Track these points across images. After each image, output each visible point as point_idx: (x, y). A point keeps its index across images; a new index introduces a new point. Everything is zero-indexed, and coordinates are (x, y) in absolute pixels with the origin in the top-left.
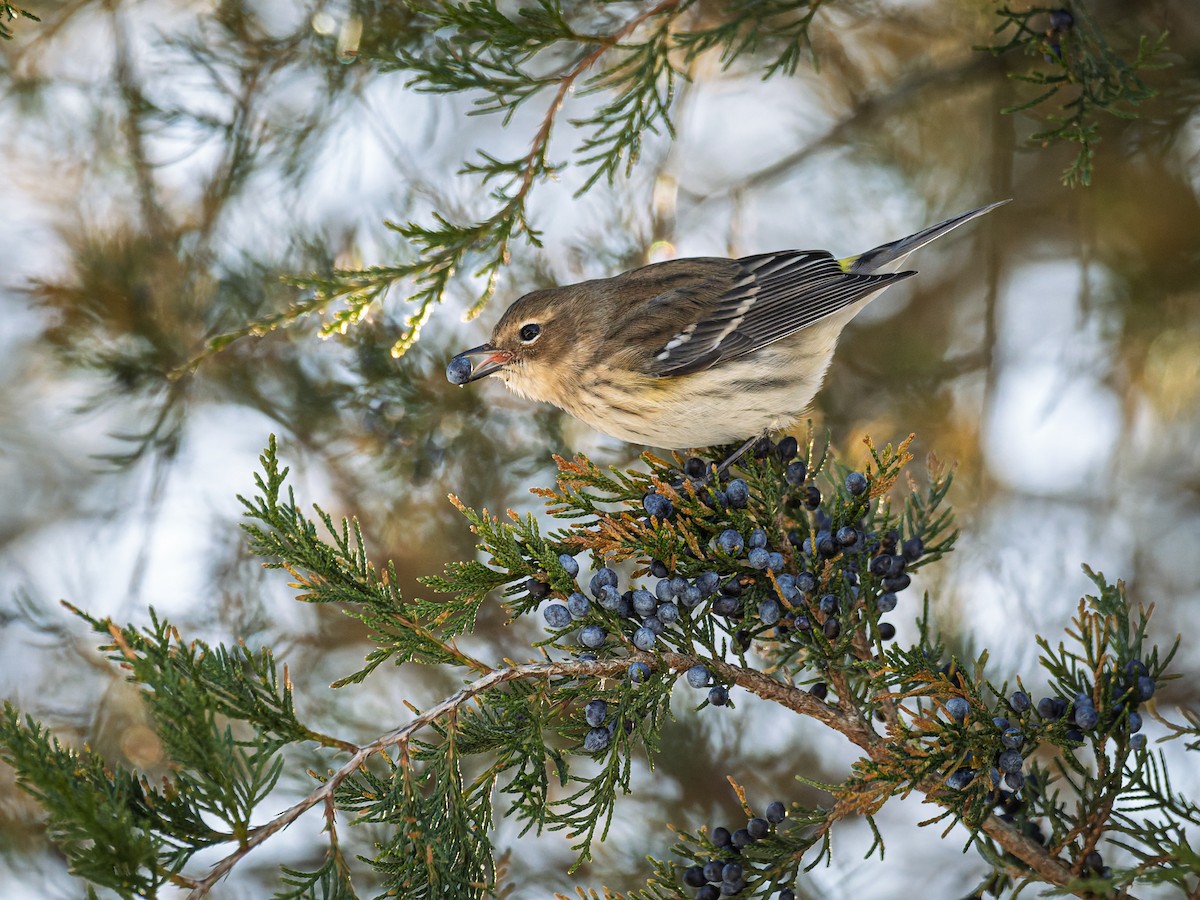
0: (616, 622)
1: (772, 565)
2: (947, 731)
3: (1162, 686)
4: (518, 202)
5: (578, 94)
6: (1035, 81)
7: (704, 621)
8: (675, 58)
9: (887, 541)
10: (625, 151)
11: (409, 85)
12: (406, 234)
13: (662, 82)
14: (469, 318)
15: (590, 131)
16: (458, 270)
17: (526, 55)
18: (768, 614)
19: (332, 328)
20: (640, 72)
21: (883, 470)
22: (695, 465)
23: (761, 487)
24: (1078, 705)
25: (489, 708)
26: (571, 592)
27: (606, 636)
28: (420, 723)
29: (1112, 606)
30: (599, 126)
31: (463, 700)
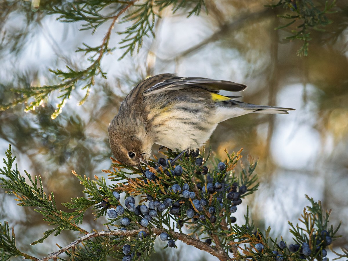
0: (134, 216)
1: (191, 196)
2: (256, 255)
3: (335, 240)
4: (98, 62)
5: (120, 23)
6: (287, 18)
7: (166, 216)
8: (156, 10)
9: (233, 187)
10: (137, 43)
11: (58, 19)
12: (56, 74)
13: (150, 18)
14: (80, 104)
15: (124, 36)
16: (76, 87)
17: (100, 8)
18: (190, 214)
19: (29, 108)
20: (142, 15)
21: (231, 161)
22: (162, 160)
23: (187, 168)
24: (303, 247)
25: (87, 247)
26: (117, 205)
27: (130, 221)
28: (62, 251)
29: (316, 210)
30: (127, 34)
31: (77, 243)
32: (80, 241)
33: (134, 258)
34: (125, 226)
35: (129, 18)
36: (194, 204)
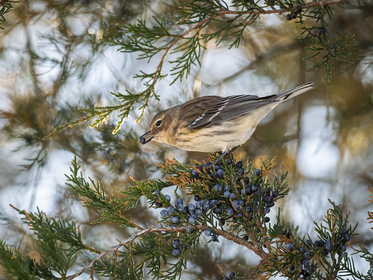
1: (231, 197)
3: (353, 237)
4: (152, 86)
5: (171, 53)
6: (313, 50)
7: (210, 216)
8: (201, 42)
9: (268, 191)
10: (186, 71)
11: (118, 50)
12: (117, 96)
13: (197, 49)
14: (137, 122)
15: (175, 65)
16: (133, 108)
17: (155, 41)
18: (230, 212)
19: (94, 125)
20: (190, 46)
21: (266, 168)
24: (326, 243)
26: (168, 206)
28: (121, 245)
29: (337, 212)
30: (178, 63)
31: (134, 238)
32: (137, 236)
33: (182, 250)
34: (175, 224)
35: (180, 49)
36: (234, 204)
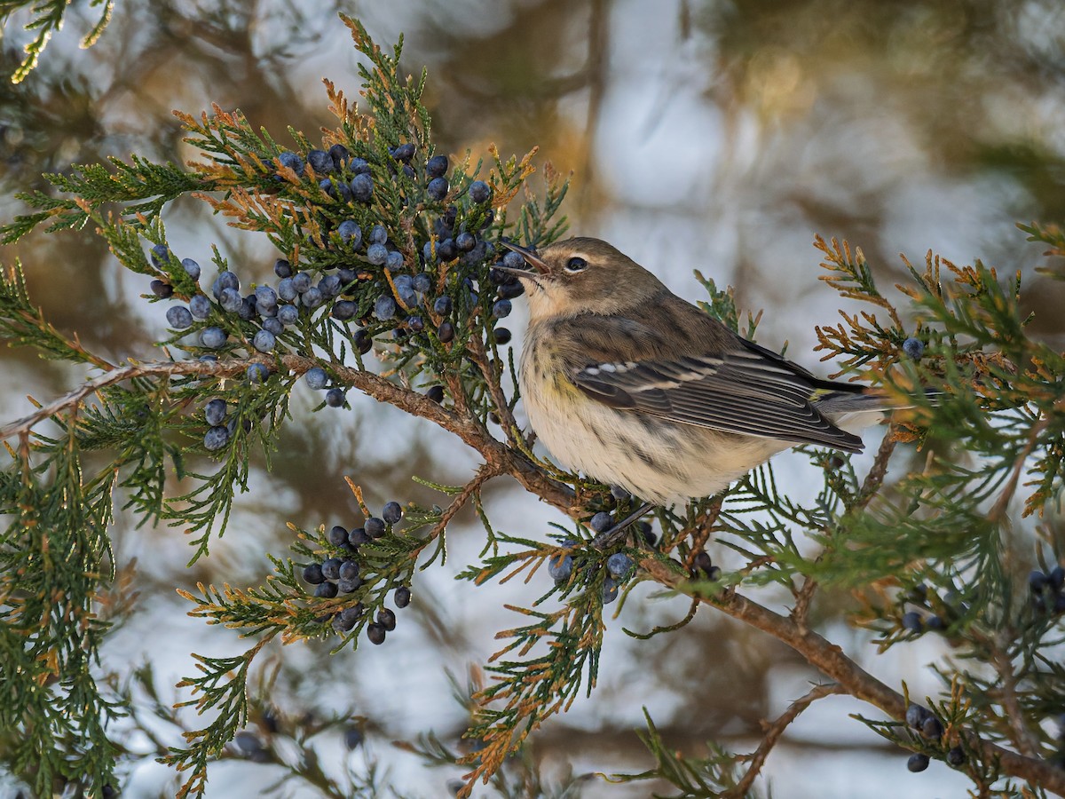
0: (237, 324)
1: (390, 263)
7: (323, 325)
14: (86, 44)
18: (383, 310)
25: (112, 405)
27: (227, 337)
28: (42, 416)
31: (84, 395)
32: (92, 389)
33: (235, 434)
34: (213, 350)
36: (396, 286)
